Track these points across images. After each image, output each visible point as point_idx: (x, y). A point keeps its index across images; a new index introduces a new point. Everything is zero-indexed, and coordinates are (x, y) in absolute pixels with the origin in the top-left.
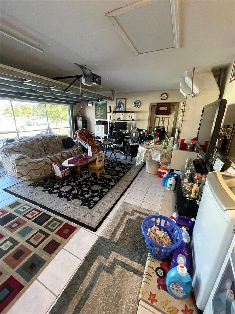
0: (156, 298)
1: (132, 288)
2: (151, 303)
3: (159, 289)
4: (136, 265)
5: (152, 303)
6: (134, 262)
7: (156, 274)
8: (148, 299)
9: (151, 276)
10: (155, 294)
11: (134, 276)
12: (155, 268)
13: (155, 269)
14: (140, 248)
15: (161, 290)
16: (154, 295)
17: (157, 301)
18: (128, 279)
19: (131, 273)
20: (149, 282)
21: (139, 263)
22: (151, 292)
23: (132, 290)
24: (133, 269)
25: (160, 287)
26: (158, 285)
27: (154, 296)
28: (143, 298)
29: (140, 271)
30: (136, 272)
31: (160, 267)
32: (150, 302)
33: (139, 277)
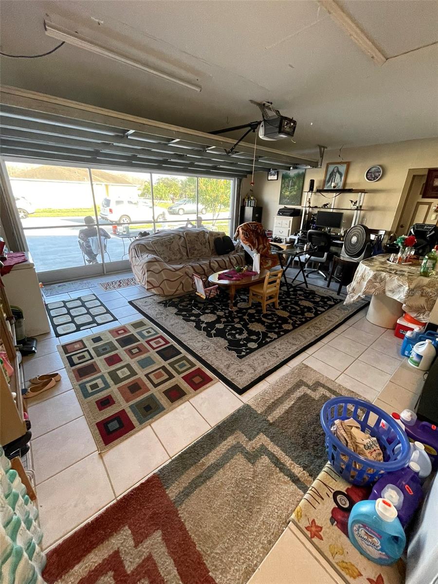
0: (321, 533)
1: (282, 500)
2: (310, 536)
3: (332, 524)
4: (298, 470)
5: (312, 537)
6: (295, 464)
7: (333, 500)
8: (306, 528)
9: (323, 499)
10: (321, 528)
11: (291, 484)
12: (334, 490)
13: (333, 492)
14: (313, 448)
15: (336, 527)
16: (318, 527)
17: (321, 539)
18: (278, 483)
19: (286, 477)
20: (316, 505)
21: (304, 470)
22: (314, 521)
23: (280, 502)
24: (292, 473)
25: (336, 522)
26: (332, 517)
27: (319, 529)
28: (297, 522)
29: (304, 482)
30: (296, 480)
31: (346, 493)
32: (308, 533)
33: (299, 490)
